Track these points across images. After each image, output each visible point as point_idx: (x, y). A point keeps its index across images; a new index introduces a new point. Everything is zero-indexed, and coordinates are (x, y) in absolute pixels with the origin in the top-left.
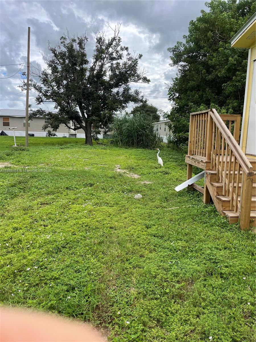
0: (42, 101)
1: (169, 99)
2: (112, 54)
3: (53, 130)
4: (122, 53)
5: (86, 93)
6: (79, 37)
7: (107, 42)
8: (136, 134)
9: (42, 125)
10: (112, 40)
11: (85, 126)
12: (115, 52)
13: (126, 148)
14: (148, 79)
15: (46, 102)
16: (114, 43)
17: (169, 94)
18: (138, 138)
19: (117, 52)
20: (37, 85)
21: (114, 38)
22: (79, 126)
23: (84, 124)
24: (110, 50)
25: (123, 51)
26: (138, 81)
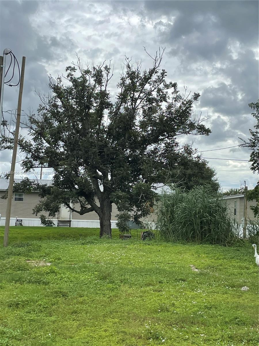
0: (32, 167)
1: (252, 169)
2: (150, 93)
3: (49, 215)
4: (167, 92)
5: (106, 153)
6: (96, 67)
7: (142, 75)
8: (199, 221)
9: (33, 207)
10: (150, 72)
11: (99, 206)
12: (156, 90)
14: (207, 129)
15: (38, 167)
16: (154, 77)
17: (251, 161)
18: (202, 228)
19: (159, 90)
20: (24, 142)
21: (154, 69)
22: (89, 206)
23: (98, 204)
24: (147, 87)
25: (168, 89)
26: (190, 132)
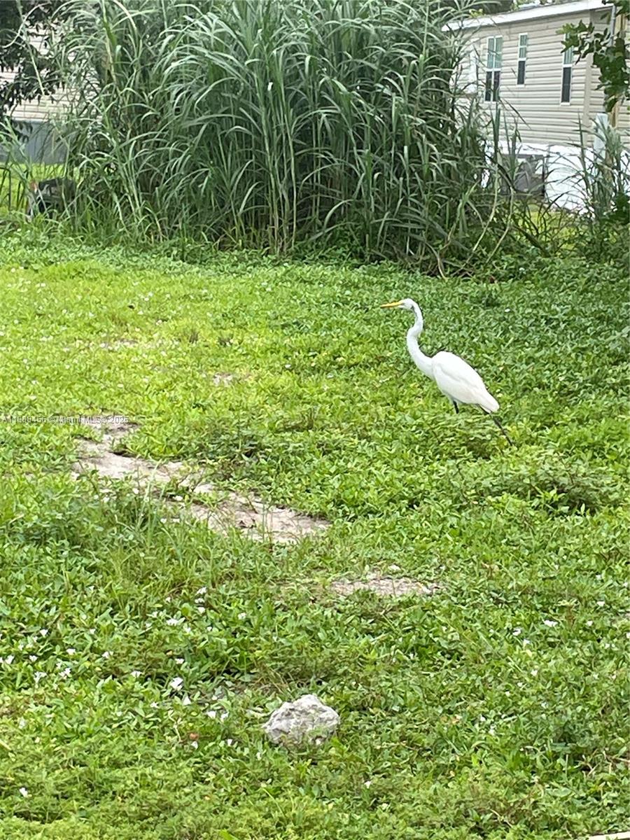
13: (190, 258)
